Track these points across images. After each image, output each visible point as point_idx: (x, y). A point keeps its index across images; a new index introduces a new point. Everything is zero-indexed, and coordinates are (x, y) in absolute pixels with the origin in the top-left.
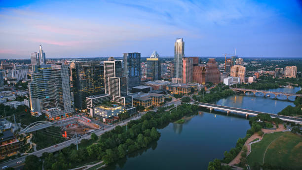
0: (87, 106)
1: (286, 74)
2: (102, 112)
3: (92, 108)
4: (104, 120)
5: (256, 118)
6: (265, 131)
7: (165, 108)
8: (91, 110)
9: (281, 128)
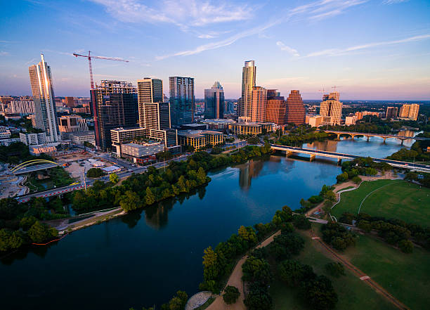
0: (112, 143)
1: (402, 115)
2: (133, 150)
3: (119, 144)
4: (135, 160)
5: (352, 163)
6: (364, 178)
7: (224, 150)
8: (118, 147)
9: (388, 176)
